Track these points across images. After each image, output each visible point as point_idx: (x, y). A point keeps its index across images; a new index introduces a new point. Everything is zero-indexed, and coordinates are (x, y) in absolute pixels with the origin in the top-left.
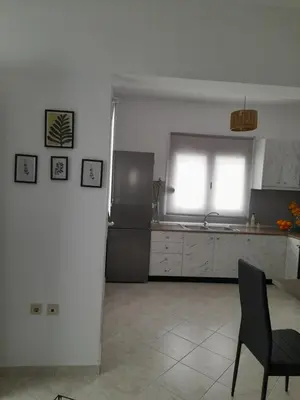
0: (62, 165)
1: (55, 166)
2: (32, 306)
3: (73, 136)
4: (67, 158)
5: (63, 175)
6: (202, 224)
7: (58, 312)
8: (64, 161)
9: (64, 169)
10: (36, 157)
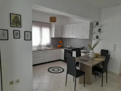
0: (17, 33)
1: (15, 34)
2: (10, 82)
3: (21, 23)
4: (19, 31)
5: (18, 37)
6: (40, 48)
7: (19, 82)
8: (18, 32)
9: (18, 35)
10: (8, 30)
